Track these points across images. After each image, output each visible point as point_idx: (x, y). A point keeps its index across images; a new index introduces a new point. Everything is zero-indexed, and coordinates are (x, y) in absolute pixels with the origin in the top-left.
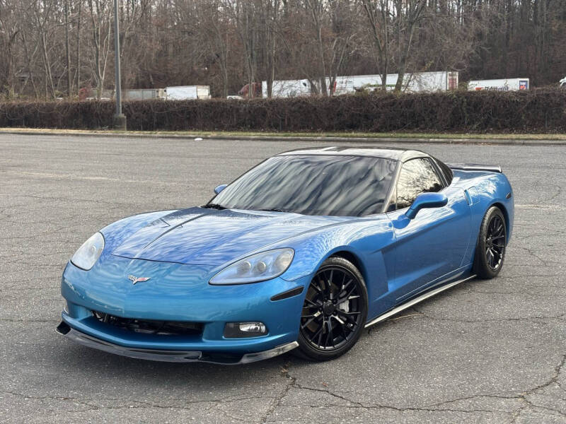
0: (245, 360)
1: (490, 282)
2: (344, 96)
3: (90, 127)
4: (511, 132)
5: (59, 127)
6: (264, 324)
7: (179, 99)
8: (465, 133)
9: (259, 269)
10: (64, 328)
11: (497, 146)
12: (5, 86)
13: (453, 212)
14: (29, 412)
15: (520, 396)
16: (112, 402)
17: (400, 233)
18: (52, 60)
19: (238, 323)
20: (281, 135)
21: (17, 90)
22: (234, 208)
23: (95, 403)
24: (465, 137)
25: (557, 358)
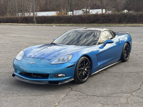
0: (59, 84)
1: (125, 63)
2: (92, 14)
3: (27, 23)
4: (134, 23)
5: (20, 23)
6: (65, 74)
7: (50, 16)
8: (122, 24)
9: (63, 60)
10: (14, 75)
11: (131, 27)
12: (6, 13)
13: (116, 45)
14: (2, 97)
15: (130, 93)
16: (24, 94)
17: (101, 50)
18: (18, 6)
19: (58, 74)
20: (75, 25)
21: (9, 14)
22: (58, 44)
23: (20, 95)
24: (122, 25)
25: (141, 83)
